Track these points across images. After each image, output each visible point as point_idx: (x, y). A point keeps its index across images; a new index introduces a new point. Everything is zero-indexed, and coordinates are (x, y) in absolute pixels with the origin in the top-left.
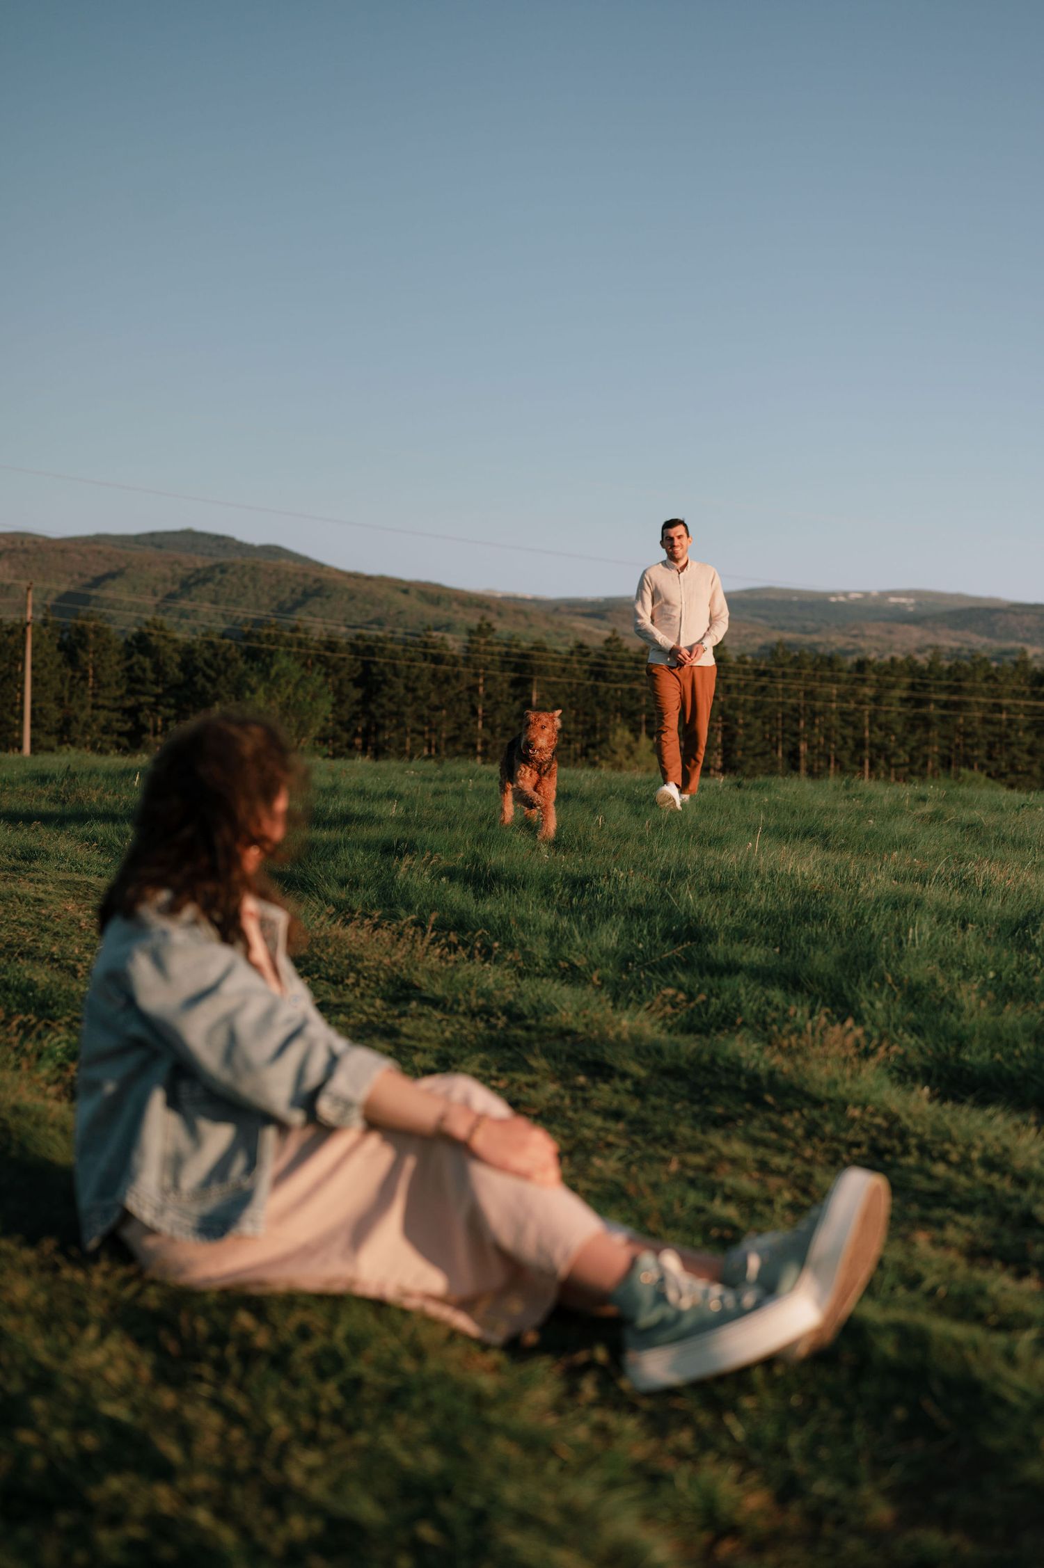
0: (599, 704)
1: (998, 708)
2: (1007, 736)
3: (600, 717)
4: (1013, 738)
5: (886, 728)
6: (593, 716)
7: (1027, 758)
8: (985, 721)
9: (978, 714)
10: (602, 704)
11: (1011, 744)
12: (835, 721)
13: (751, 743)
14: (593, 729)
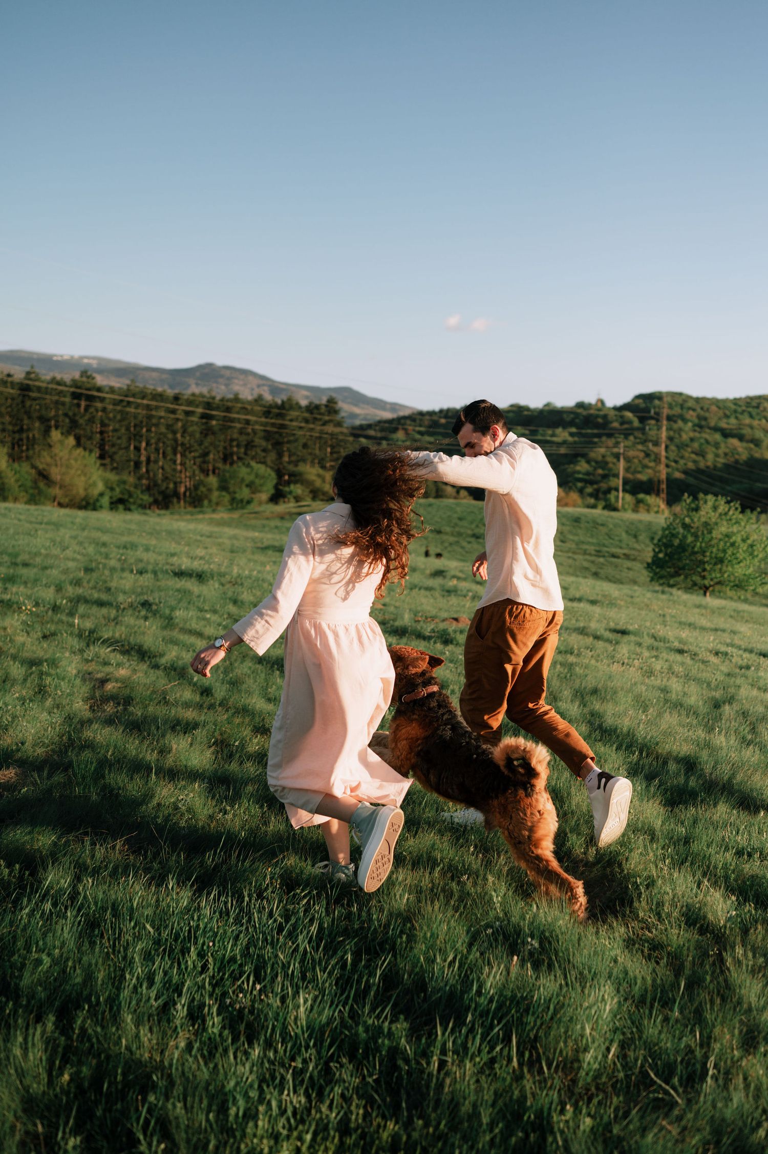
0: (26, 412)
1: (248, 422)
2: (253, 441)
3: (26, 421)
4: (255, 444)
5: (192, 435)
6: (22, 420)
7: (263, 454)
8: (241, 432)
9: (238, 425)
10: (28, 413)
11: (255, 446)
12: (163, 429)
13: (119, 442)
14: (21, 430)
